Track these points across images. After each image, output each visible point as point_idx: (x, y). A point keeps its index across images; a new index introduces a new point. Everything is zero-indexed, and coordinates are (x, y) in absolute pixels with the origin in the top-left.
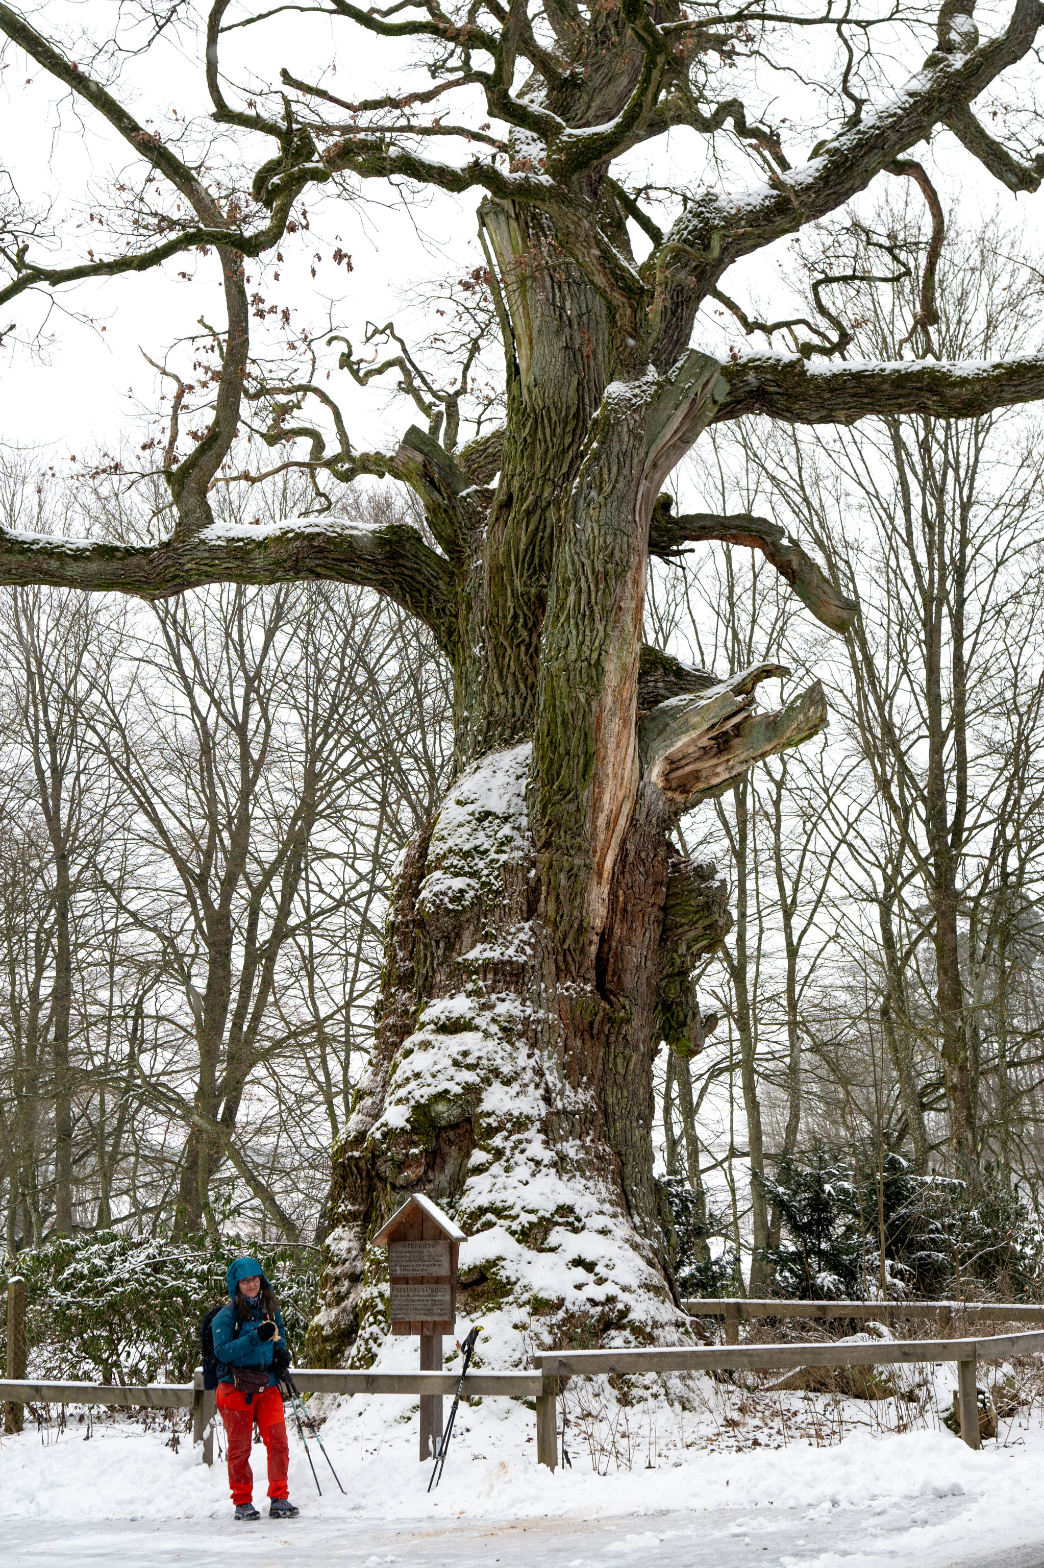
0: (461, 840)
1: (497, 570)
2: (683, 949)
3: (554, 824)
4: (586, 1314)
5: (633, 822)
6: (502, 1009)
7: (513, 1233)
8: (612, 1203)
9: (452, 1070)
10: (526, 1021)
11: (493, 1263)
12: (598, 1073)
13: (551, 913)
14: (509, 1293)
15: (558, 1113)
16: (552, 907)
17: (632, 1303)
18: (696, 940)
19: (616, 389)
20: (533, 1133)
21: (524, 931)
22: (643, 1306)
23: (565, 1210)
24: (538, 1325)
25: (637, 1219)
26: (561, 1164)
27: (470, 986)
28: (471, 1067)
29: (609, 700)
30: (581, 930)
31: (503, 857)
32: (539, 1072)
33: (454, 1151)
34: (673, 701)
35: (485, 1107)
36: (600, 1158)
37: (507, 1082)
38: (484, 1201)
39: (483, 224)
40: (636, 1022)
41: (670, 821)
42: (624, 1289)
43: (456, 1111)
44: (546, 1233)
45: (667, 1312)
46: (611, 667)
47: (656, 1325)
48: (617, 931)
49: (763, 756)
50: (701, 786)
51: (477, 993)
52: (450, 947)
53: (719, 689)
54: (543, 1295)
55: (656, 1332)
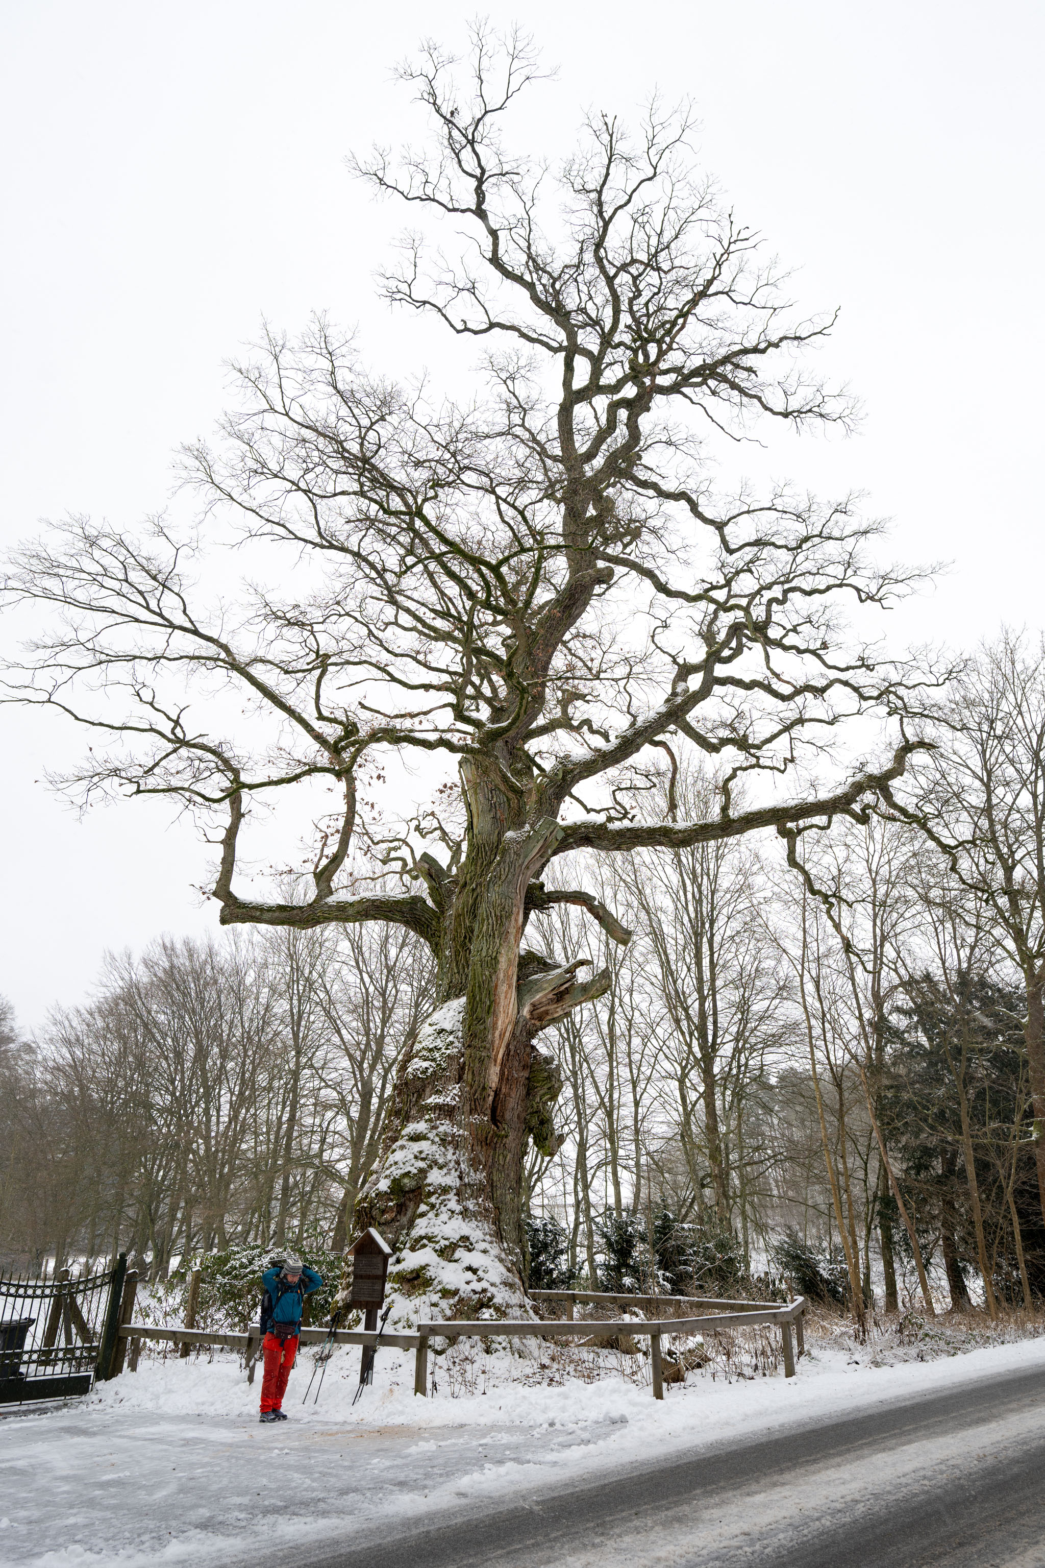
0: (430, 1044)
1: (458, 916)
2: (538, 1099)
3: (474, 1036)
4: (470, 1298)
5: (513, 1034)
6: (441, 1129)
7: (436, 1251)
8: (491, 1235)
9: (413, 1161)
10: (453, 1135)
11: (424, 1268)
12: (489, 1163)
13: (470, 1080)
14: (431, 1285)
15: (465, 1185)
16: (470, 1077)
17: (496, 1293)
18: (544, 1095)
19: (510, 834)
20: (452, 1196)
21: (454, 1088)
22: (502, 1295)
23: (465, 1238)
24: (444, 1304)
25: (505, 1245)
26: (465, 1214)
27: (427, 1117)
28: (423, 1159)
29: (501, 976)
30: (484, 1088)
31: (448, 1052)
32: (458, 1163)
33: (412, 1205)
34: (535, 977)
35: (428, 1181)
36: (486, 1210)
37: (441, 1168)
38: (422, 1232)
39: (461, 767)
40: (511, 1137)
41: (532, 1034)
42: (492, 1285)
43: (414, 1183)
44: (454, 1252)
45: (516, 1298)
46: (503, 960)
47: (508, 1306)
48: (503, 1090)
49: (580, 1003)
50: (549, 1017)
51: (430, 1120)
52: (420, 1097)
53: (559, 971)
54: (448, 1287)
55: (508, 1311)
